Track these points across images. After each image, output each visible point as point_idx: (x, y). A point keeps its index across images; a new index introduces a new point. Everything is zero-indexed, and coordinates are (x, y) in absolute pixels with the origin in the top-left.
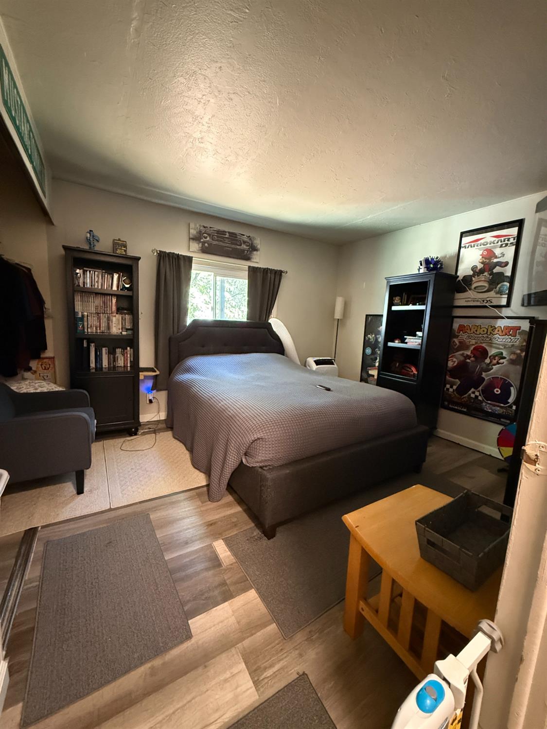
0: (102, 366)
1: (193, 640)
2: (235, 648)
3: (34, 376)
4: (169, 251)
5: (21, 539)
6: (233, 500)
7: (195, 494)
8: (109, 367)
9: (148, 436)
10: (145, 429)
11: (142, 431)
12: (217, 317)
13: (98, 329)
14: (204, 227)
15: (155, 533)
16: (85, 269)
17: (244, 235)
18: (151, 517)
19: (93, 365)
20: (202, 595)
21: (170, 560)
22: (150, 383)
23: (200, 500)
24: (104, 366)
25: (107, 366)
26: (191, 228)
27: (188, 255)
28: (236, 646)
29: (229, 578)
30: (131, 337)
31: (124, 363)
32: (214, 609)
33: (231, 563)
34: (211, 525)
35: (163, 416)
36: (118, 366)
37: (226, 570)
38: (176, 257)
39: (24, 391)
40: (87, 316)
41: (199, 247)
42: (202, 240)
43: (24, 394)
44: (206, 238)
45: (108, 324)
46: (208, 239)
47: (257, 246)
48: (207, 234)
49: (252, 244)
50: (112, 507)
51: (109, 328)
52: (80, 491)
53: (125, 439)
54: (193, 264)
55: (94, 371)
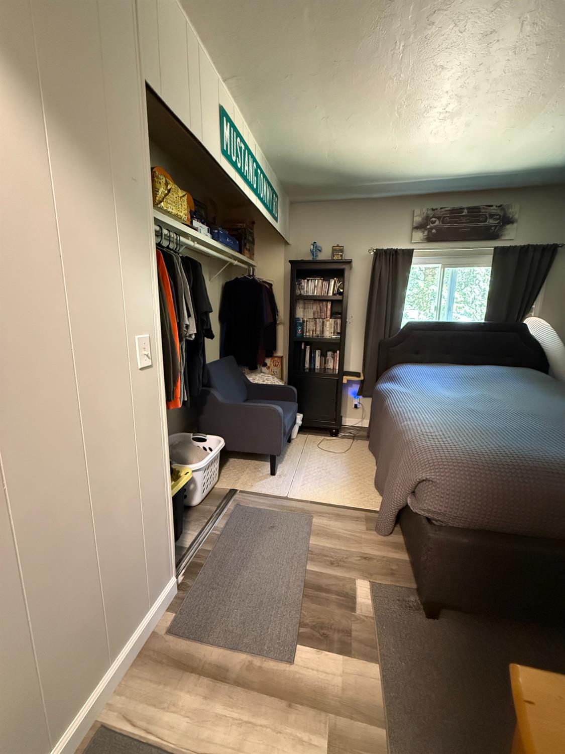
0: (315, 367)
1: (292, 668)
2: (327, 716)
3: (268, 371)
4: (387, 248)
5: (225, 494)
6: (403, 542)
7: (363, 516)
8: (320, 368)
9: (345, 440)
10: (347, 433)
11: (343, 434)
12: (440, 318)
13: (314, 332)
14: (433, 210)
15: (310, 537)
16: (308, 278)
17: (492, 206)
18: (314, 520)
19: (307, 366)
20: (322, 628)
21: (310, 572)
22: (356, 388)
23: (366, 525)
24: (316, 367)
25: (319, 367)
26: (415, 215)
27: (409, 248)
28: (328, 714)
29: (356, 631)
30: (339, 341)
31: (334, 366)
32: (327, 653)
33: (367, 615)
34: (365, 558)
35: (366, 424)
36: (328, 369)
37: (358, 619)
38: (394, 252)
39: (256, 382)
40: (307, 321)
41: (424, 236)
42: (428, 227)
43: (255, 384)
44: (434, 222)
45: (323, 328)
46: (437, 223)
47: (512, 218)
48: (435, 217)
49: (505, 215)
50: (288, 496)
51: (323, 332)
52: (273, 473)
53: (323, 437)
54: (413, 258)
55: (307, 371)
